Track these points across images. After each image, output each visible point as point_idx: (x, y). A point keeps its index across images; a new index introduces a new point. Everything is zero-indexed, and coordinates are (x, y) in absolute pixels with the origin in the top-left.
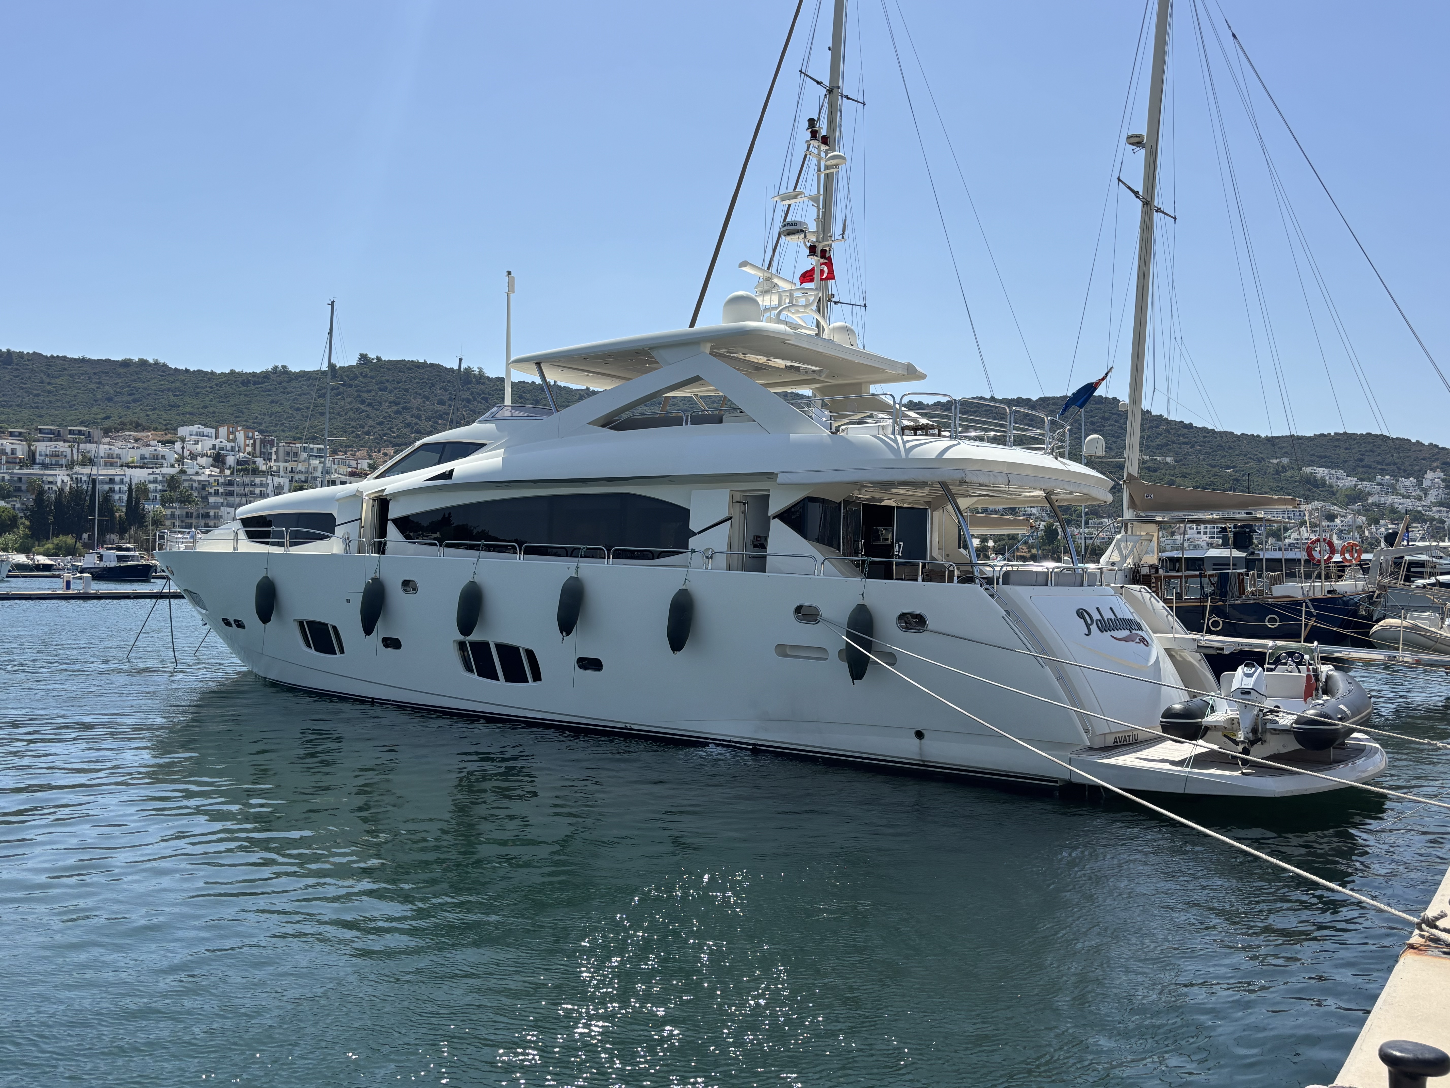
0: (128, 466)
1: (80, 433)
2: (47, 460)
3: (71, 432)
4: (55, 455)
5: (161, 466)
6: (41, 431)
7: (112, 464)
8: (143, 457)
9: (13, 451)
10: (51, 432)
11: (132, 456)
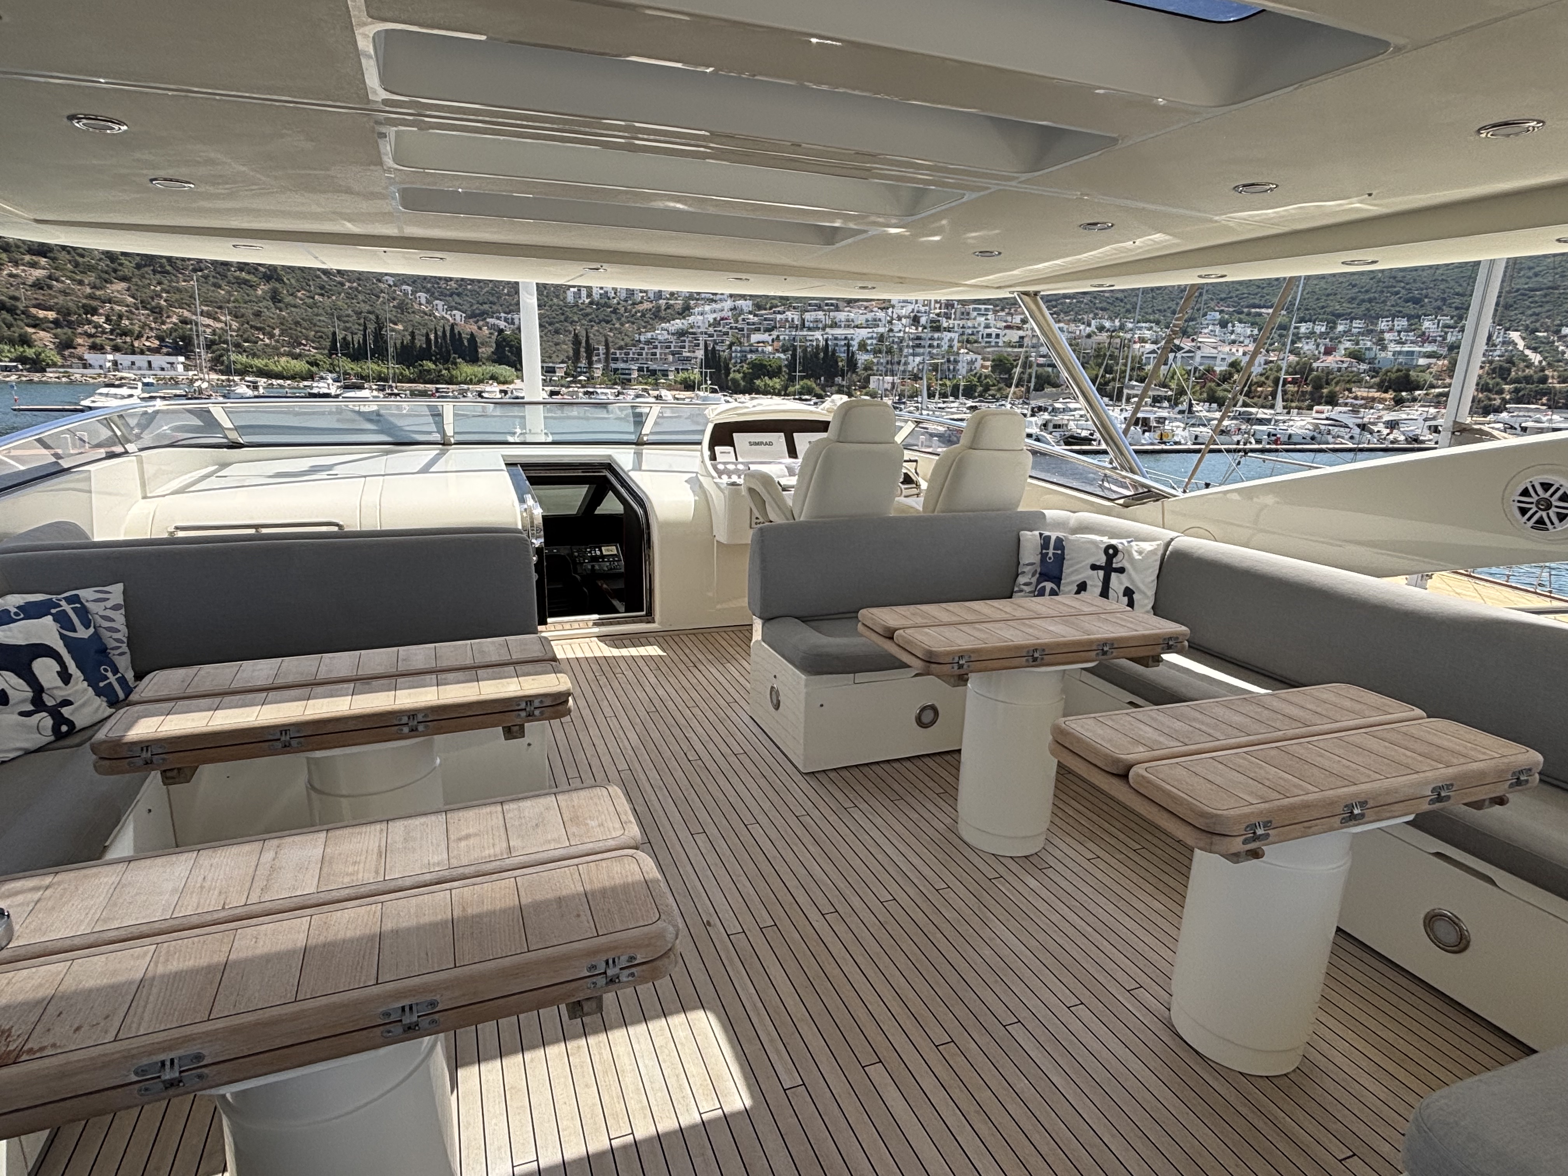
0: (857, 327)
1: (832, 305)
2: (811, 325)
3: (827, 305)
4: (817, 321)
5: (878, 326)
6: (810, 305)
7: (849, 326)
8: (867, 321)
9: (793, 319)
10: (816, 305)
11: (861, 320)
